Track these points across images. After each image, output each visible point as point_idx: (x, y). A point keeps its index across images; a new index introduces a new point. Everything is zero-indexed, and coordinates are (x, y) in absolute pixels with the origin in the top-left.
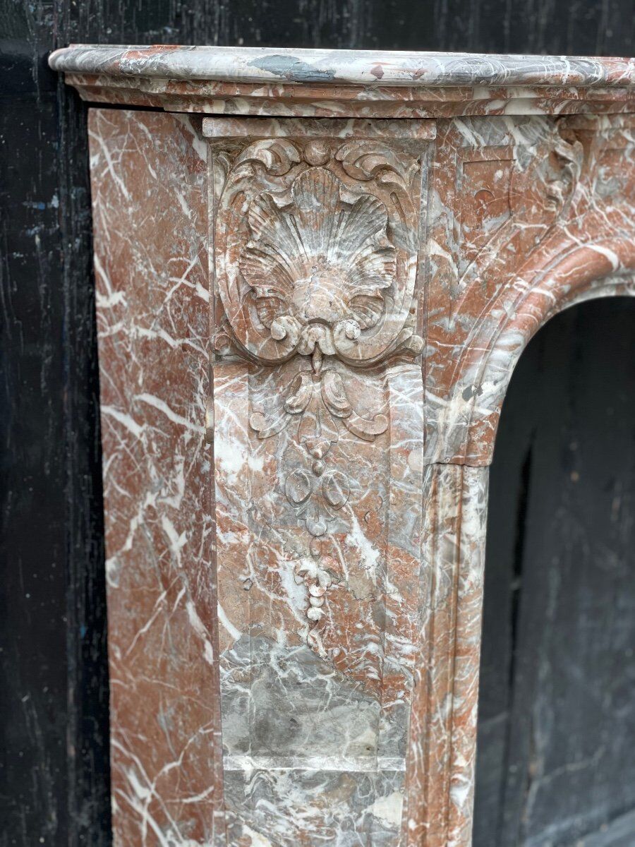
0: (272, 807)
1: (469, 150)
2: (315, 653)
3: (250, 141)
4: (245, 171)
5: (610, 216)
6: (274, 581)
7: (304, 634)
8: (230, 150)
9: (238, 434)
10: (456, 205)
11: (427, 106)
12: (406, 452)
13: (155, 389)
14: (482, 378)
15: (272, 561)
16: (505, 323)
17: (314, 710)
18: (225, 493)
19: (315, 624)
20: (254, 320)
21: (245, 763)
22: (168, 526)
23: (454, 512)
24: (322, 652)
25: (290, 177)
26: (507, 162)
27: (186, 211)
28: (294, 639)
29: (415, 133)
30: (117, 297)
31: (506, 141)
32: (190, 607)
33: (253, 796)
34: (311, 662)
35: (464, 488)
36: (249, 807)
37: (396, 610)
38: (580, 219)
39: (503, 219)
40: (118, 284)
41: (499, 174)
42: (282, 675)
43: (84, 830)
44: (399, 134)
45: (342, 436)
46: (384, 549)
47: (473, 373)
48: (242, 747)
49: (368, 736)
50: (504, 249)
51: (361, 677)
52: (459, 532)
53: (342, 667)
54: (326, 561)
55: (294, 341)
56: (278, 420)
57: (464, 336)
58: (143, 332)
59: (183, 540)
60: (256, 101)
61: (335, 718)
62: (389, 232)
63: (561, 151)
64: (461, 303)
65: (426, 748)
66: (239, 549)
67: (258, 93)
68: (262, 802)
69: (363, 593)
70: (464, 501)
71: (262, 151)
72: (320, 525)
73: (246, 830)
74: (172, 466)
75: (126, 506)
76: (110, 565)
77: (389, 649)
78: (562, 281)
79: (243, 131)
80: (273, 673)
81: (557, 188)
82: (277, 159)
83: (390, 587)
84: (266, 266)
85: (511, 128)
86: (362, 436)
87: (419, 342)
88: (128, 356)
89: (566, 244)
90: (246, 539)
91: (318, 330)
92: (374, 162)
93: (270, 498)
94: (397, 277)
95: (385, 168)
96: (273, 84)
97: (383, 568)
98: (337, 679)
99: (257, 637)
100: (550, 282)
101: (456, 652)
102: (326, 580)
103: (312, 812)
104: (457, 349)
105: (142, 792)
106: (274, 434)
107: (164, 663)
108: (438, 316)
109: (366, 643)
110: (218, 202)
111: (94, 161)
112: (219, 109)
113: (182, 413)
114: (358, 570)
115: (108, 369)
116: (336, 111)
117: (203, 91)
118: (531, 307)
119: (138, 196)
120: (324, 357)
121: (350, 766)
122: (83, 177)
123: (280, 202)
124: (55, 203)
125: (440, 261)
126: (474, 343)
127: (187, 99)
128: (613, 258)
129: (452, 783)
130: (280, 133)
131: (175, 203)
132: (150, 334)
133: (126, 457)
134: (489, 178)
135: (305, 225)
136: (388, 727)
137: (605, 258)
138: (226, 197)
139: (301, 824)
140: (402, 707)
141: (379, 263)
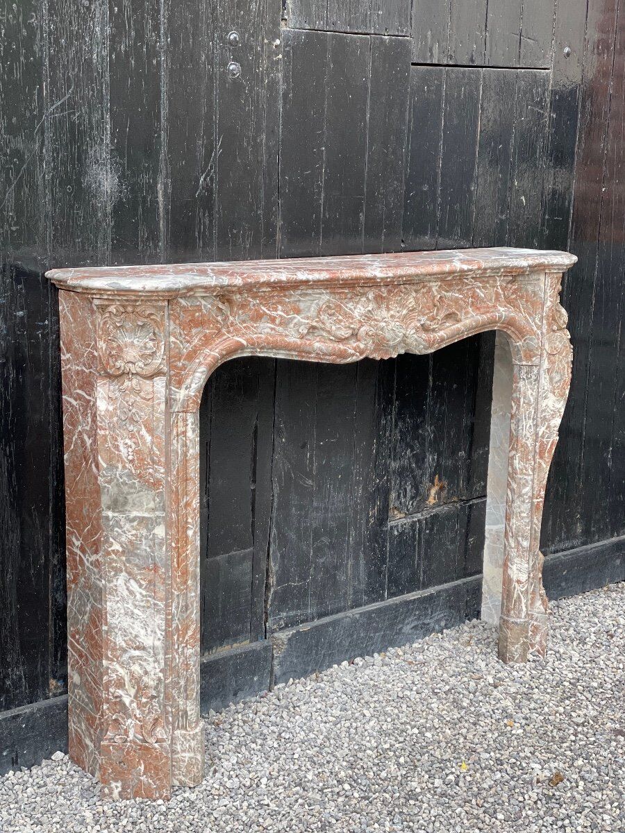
0: (120, 531)
1: (184, 307)
2: (131, 472)
3: (108, 306)
4: (107, 315)
5: (245, 327)
6: (117, 447)
7: (127, 465)
8: (103, 308)
9: (104, 398)
10: (180, 325)
11: (162, 296)
12: (159, 404)
13: (81, 388)
14: (191, 383)
15: (116, 440)
16: (200, 364)
17: (132, 493)
18: (100, 418)
19: (131, 461)
20: (111, 362)
21: (110, 514)
22: (86, 437)
23: (183, 429)
24: (134, 472)
25: (122, 316)
26: (201, 310)
27: (90, 326)
28: (124, 467)
29: (160, 304)
30: (68, 356)
31: (198, 303)
32: (93, 465)
33: (113, 526)
34: (130, 475)
35: (187, 420)
36: (112, 530)
37: (157, 457)
38: (231, 329)
39: (199, 329)
40: (68, 351)
41: (197, 314)
42: (121, 480)
43: (55, 566)
44: (155, 304)
45: (138, 399)
46: (153, 436)
47: (188, 381)
48: (109, 508)
49: (152, 505)
50: (200, 339)
51: (147, 481)
52: (185, 436)
53: (141, 477)
54: (133, 440)
55: (122, 368)
56: (118, 394)
57: (186, 368)
58: (77, 368)
59: (91, 441)
60: (109, 295)
61: (139, 497)
62: (154, 334)
63: (220, 306)
64: (184, 357)
65: (178, 516)
66: (105, 436)
67: (109, 293)
68: (116, 529)
69: (147, 451)
70: (187, 425)
71: (112, 309)
72: (131, 428)
73: (111, 540)
74: (87, 415)
75: (71, 432)
76: (66, 457)
77: (156, 471)
78: (222, 350)
79: (106, 303)
80: (118, 480)
81: (219, 318)
82: (117, 311)
83: (155, 449)
84: (115, 345)
85: (200, 299)
86: (145, 399)
87: (165, 369)
88: (72, 376)
89: (225, 337)
90: (107, 433)
91: (130, 365)
92: (148, 312)
93: (115, 419)
94: (158, 348)
95: (152, 314)
96: (113, 291)
97: (153, 443)
98: (139, 482)
99: (112, 467)
100: (217, 350)
101: (187, 480)
102: (134, 446)
103: (134, 532)
104: (183, 373)
105: (77, 543)
106: (116, 398)
107: (85, 489)
108: (175, 361)
109: (149, 469)
110: (99, 324)
111: (60, 308)
112: (98, 297)
113: (90, 395)
114: (144, 443)
115: (65, 382)
116: (133, 298)
117: (92, 292)
118: (210, 359)
119: (75, 320)
120: (133, 374)
121: (146, 515)
122: (57, 313)
123: (118, 325)
124: (46, 322)
125: (175, 343)
126: (189, 371)
127: (88, 294)
128: (245, 343)
129: (187, 528)
130: (118, 303)
131: (87, 323)
132: (79, 368)
133: (71, 414)
134: (193, 316)
135: (127, 332)
136: (158, 500)
137: (240, 342)
138: (102, 323)
139: (130, 537)
140: (162, 492)
141: (151, 344)
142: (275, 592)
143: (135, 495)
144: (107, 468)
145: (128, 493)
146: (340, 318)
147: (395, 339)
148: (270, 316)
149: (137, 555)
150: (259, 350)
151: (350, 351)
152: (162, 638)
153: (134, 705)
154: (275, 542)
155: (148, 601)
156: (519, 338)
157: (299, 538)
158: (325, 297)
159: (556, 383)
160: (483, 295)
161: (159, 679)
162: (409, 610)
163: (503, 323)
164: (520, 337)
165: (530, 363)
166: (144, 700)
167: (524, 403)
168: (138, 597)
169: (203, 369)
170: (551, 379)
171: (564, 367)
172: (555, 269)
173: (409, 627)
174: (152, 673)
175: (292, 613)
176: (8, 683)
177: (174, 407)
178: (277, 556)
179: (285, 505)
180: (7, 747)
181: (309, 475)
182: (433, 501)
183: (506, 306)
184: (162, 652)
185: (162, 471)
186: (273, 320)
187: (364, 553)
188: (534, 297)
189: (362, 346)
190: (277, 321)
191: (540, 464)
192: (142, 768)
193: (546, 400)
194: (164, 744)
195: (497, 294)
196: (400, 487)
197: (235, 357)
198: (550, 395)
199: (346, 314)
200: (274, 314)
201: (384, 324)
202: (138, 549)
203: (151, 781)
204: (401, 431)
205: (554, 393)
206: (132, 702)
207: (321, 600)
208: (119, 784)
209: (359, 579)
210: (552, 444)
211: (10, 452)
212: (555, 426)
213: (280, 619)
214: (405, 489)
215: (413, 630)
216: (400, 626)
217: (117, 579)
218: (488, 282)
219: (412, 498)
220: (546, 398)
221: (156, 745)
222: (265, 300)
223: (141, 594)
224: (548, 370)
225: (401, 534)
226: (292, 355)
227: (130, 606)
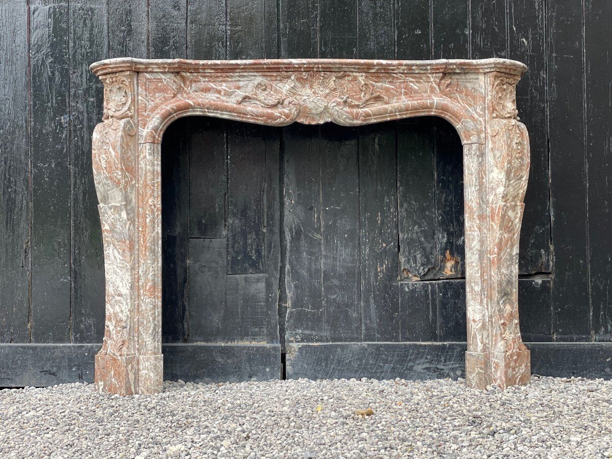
0: (107, 216)
1: (148, 79)
3: (106, 79)
4: (106, 85)
6: (100, 160)
7: (105, 171)
9: (96, 131)
10: (146, 90)
12: (119, 132)
14: (150, 125)
15: (100, 156)
18: (94, 143)
19: (106, 169)
21: (102, 205)
23: (146, 154)
24: (107, 175)
28: (104, 173)
31: (160, 77)
33: (104, 213)
34: (106, 178)
36: (103, 216)
39: (161, 93)
41: (160, 84)
42: (104, 182)
44: (125, 74)
45: (110, 130)
46: (115, 152)
48: (101, 202)
49: (120, 198)
50: (161, 99)
51: (115, 181)
53: (111, 179)
54: (106, 155)
55: (106, 114)
56: (102, 129)
57: (149, 116)
61: (113, 192)
62: (126, 93)
63: (176, 80)
64: (148, 110)
66: (95, 154)
68: (105, 215)
69: (112, 161)
72: (105, 147)
73: (104, 222)
77: (117, 174)
79: (104, 77)
80: (102, 182)
85: (159, 74)
89: (178, 99)
90: (96, 152)
91: (109, 111)
93: (99, 143)
94: (127, 101)
95: (124, 81)
98: (111, 182)
99: (99, 173)
100: (171, 106)
102: (106, 159)
104: (147, 119)
106: (101, 131)
108: (143, 112)
109: (114, 173)
114: (111, 157)
118: (164, 111)
121: (117, 204)
123: (109, 89)
125: (141, 100)
126: (150, 118)
128: (192, 103)
130: (109, 77)
134: (157, 85)
136: (121, 194)
137: (189, 103)
139: (112, 220)
140: (121, 188)
141: (124, 99)
142: (291, 313)
143: (111, 192)
144: (97, 174)
145: (108, 190)
146: (272, 93)
147: (317, 109)
148: (216, 89)
149: (116, 232)
150: (206, 110)
151: (276, 114)
152: (129, 288)
153: (114, 332)
154: (288, 274)
155: (123, 264)
156: (457, 122)
157: (310, 275)
158: (259, 79)
159: (498, 158)
160: (417, 88)
161: (128, 316)
162: (419, 353)
163: (437, 108)
164: (457, 120)
165: (469, 142)
166: (119, 329)
167: (468, 174)
168: (118, 260)
169: (158, 116)
170: (494, 156)
171: (502, 145)
172: (487, 68)
173: (420, 367)
174: (125, 312)
175: (307, 332)
176: (82, 326)
177: (141, 140)
178: (291, 286)
179: (296, 250)
180: (75, 365)
181: (318, 230)
182: (449, 273)
183: (441, 97)
184: (129, 298)
185: (120, 173)
186: (219, 92)
187: (374, 298)
188: (474, 92)
189: (286, 111)
190: (222, 93)
191: (492, 226)
192: (113, 373)
193: (493, 173)
194: (123, 357)
195: (431, 87)
196: (410, 253)
197: (189, 114)
198: (495, 169)
199: (276, 91)
200: (219, 88)
201: (306, 97)
202: (116, 228)
203: (116, 382)
204: (406, 210)
205: (497, 166)
206: (113, 330)
207: (334, 326)
208: (102, 383)
209: (370, 319)
210: (499, 209)
211: (85, 181)
212: (500, 194)
213: (297, 334)
214: (415, 257)
215: (425, 371)
216: (411, 364)
217: (109, 249)
218: (420, 78)
219: (423, 265)
220: (492, 171)
221: (119, 358)
222: (212, 78)
223: (119, 258)
224: (492, 149)
225: (413, 291)
226: (234, 116)
227: (115, 267)
